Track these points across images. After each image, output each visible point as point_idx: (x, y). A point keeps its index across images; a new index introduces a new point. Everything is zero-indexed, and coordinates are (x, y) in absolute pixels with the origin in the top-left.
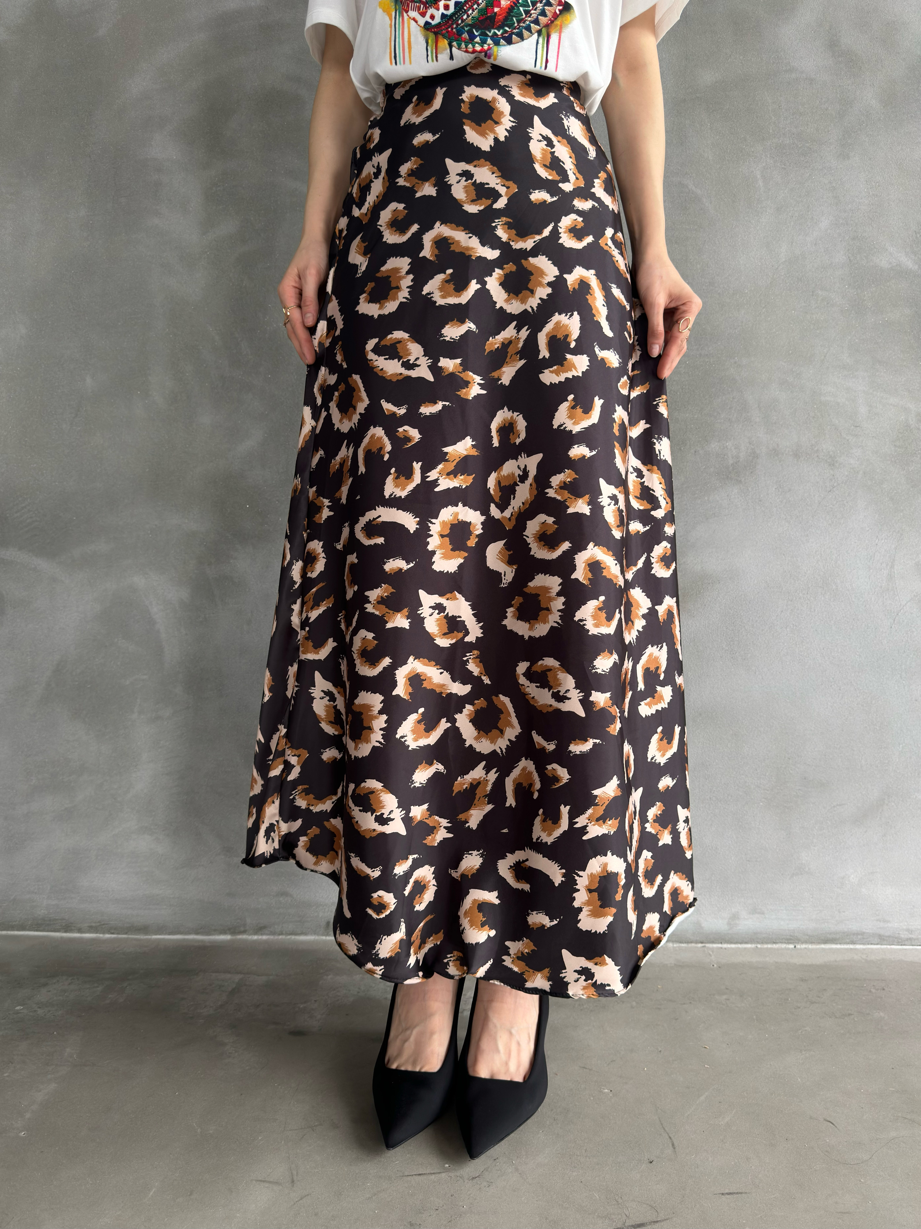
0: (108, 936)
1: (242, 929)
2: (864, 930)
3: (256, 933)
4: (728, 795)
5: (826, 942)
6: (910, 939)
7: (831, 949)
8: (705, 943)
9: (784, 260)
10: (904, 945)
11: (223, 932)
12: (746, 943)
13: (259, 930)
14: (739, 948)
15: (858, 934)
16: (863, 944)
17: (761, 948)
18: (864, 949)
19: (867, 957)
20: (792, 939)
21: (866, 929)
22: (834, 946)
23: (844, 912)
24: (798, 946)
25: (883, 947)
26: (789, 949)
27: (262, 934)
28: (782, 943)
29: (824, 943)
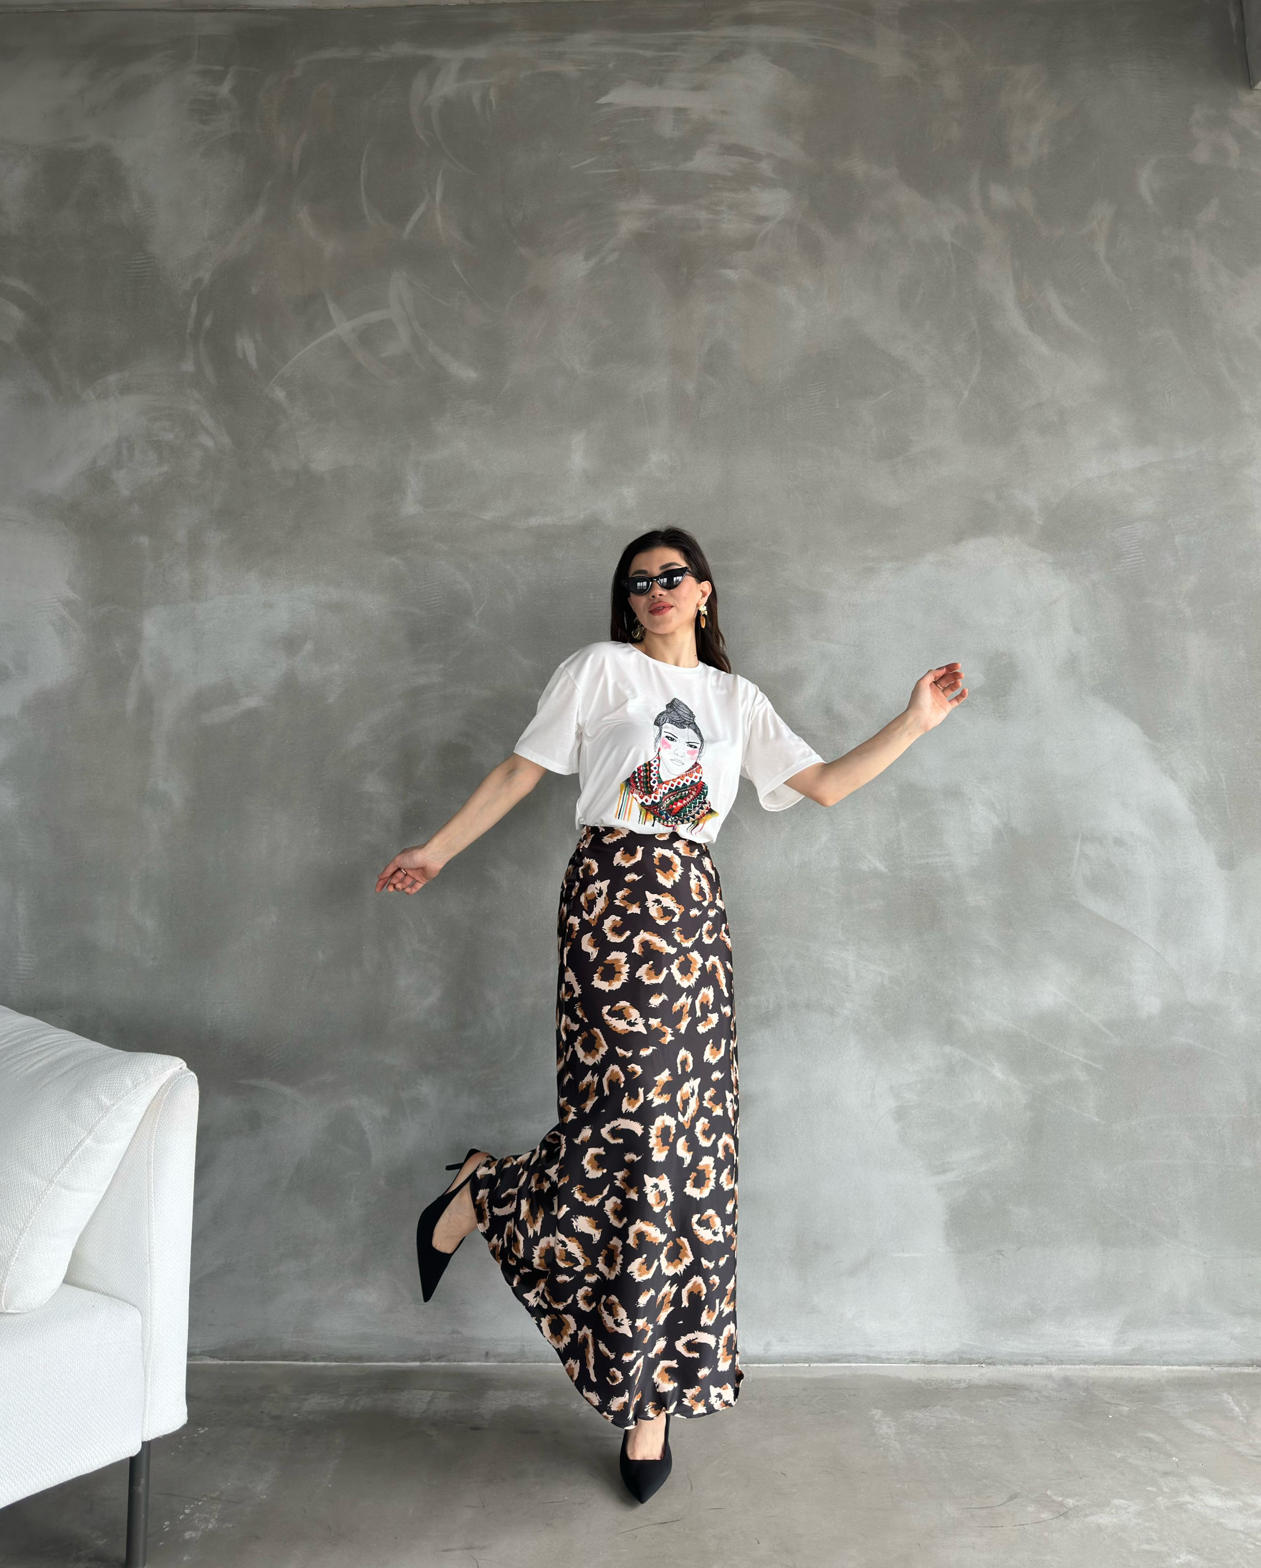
1: (427, 1358)
2: (857, 1353)
3: (437, 1361)
5: (830, 1361)
6: (888, 1359)
7: (834, 1367)
10: (884, 1363)
11: (415, 1360)
12: (776, 1363)
13: (439, 1358)
14: (770, 1367)
15: (852, 1356)
16: (857, 1363)
17: (786, 1367)
18: (856, 1367)
19: (857, 1372)
20: (808, 1360)
21: (859, 1353)
22: (836, 1365)
23: (843, 1340)
24: (812, 1365)
25: (869, 1364)
26: (804, 1367)
27: (441, 1361)
28: (801, 1363)
29: (830, 1362)
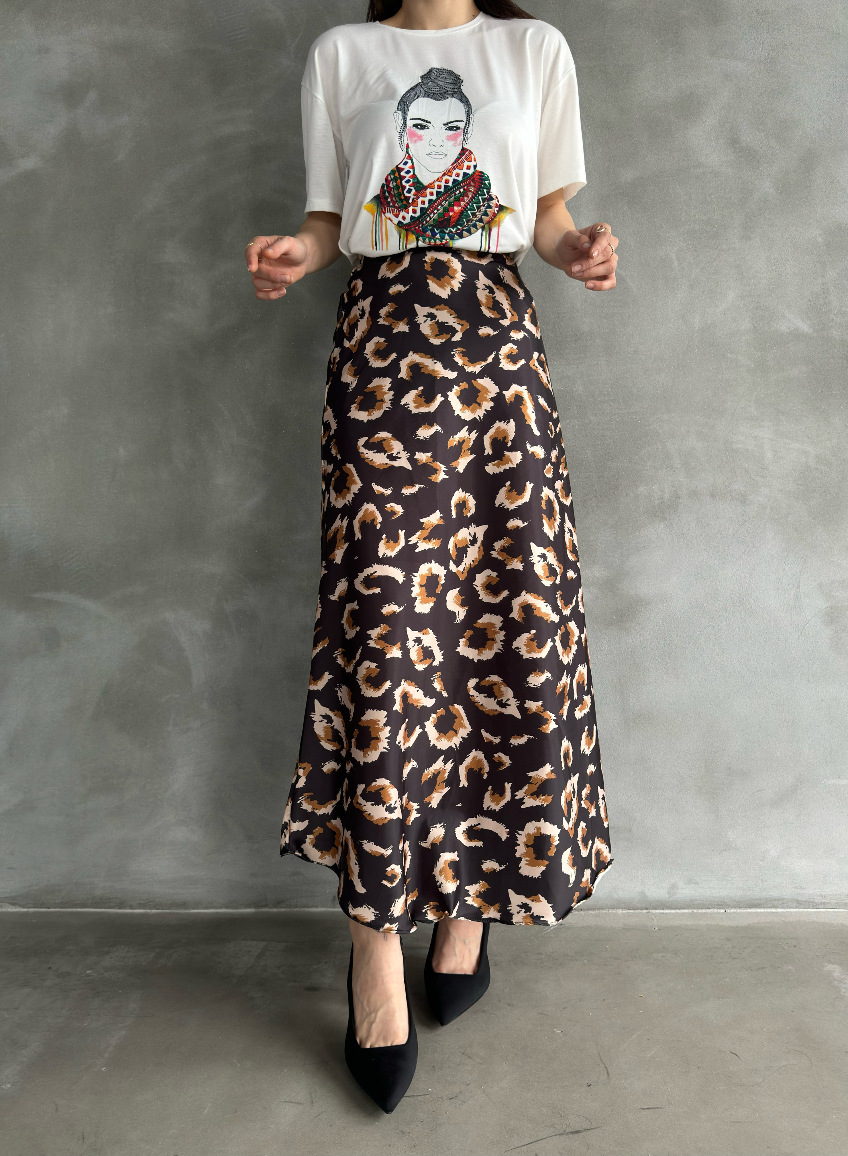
0: (154, 911)
1: (264, 903)
2: (784, 897)
3: (275, 907)
4: (665, 784)
5: (752, 906)
6: (824, 903)
7: (756, 913)
8: (649, 909)
9: (698, 329)
10: (818, 908)
11: (249, 906)
12: (684, 909)
13: (278, 903)
14: (678, 913)
15: (779, 900)
16: (783, 908)
17: (697, 913)
18: (784, 913)
19: (786, 919)
20: (722, 904)
21: (786, 896)
22: (758, 910)
23: (766, 881)
24: (728, 911)
25: (800, 910)
26: (720, 913)
27: (281, 907)
28: (715, 908)
29: (750, 908)
